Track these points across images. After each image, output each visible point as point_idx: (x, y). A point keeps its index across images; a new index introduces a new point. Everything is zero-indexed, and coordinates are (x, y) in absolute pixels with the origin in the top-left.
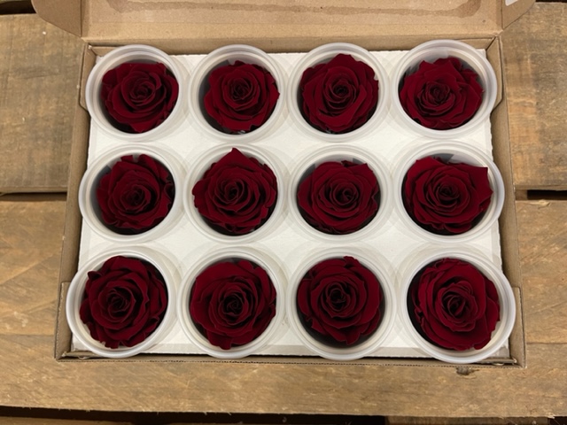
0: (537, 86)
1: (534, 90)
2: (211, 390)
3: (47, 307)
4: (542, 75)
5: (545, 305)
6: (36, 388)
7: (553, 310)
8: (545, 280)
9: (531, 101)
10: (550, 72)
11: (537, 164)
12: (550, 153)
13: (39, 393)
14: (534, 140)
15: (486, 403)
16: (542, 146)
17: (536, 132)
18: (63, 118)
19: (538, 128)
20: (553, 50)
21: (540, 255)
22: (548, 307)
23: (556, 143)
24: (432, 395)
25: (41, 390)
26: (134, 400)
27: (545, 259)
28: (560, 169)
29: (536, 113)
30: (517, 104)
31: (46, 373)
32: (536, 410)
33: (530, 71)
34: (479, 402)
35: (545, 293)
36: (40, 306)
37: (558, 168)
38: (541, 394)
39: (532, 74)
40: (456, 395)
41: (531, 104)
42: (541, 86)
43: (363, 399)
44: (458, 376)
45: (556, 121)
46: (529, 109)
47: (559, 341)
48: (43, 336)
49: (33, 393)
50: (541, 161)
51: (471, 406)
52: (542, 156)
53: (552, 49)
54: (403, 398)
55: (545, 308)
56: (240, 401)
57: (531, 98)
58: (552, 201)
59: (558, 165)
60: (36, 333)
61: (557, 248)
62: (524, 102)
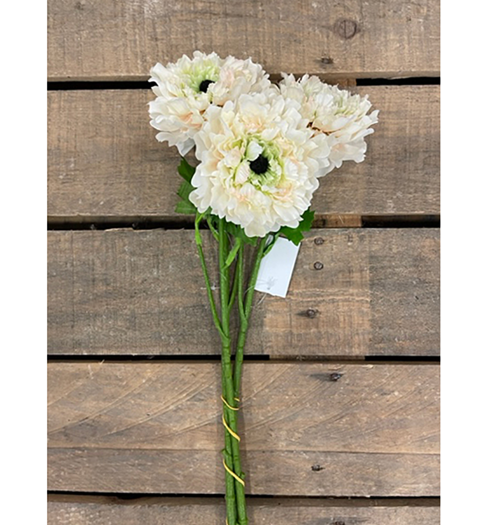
0: (371, 289)
1: (370, 291)
2: (165, 481)
3: (60, 430)
4: (376, 282)
5: (367, 430)
6: (57, 479)
7: (372, 433)
8: (368, 415)
9: (368, 299)
10: (381, 279)
11: (367, 341)
12: (376, 334)
13: (60, 483)
14: (367, 326)
15: (328, 488)
16: (372, 330)
17: (369, 320)
18: (61, 308)
19: (370, 318)
20: (386, 263)
21: (365, 399)
22: (369, 431)
23: (380, 328)
24: (297, 483)
25: (61, 480)
26: (118, 487)
27: (369, 402)
28: (382, 345)
29: (369, 308)
30: (358, 301)
31: (63, 470)
32: (359, 493)
33: (368, 278)
34: (324, 487)
35: (367, 423)
36: (56, 430)
37: (380, 345)
38: (362, 483)
39: (370, 281)
40: (311, 483)
41: (367, 301)
42: (374, 288)
43: (256, 486)
44: (313, 472)
45: (382, 313)
46: (365, 305)
47: (375, 452)
48: (59, 448)
49: (56, 483)
50: (370, 340)
51: (320, 490)
52: (371, 336)
53: (384, 262)
54: (280, 485)
55: (367, 432)
56: (182, 487)
57: (367, 297)
58: (376, 365)
59: (381, 343)
60: (55, 446)
61: (377, 395)
62: (362, 300)
